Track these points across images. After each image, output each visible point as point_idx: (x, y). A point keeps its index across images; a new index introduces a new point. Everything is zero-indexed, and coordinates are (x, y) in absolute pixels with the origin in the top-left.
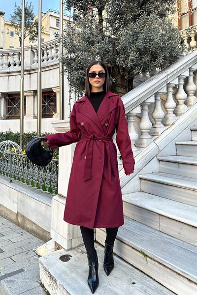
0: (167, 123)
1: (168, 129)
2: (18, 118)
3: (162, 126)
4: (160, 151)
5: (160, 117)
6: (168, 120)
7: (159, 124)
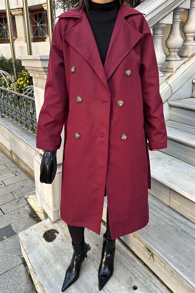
0: (185, 54)
1: (186, 64)
2: (8, 41)
3: (179, 58)
4: (173, 93)
5: (177, 47)
6: (187, 50)
7: (174, 56)
